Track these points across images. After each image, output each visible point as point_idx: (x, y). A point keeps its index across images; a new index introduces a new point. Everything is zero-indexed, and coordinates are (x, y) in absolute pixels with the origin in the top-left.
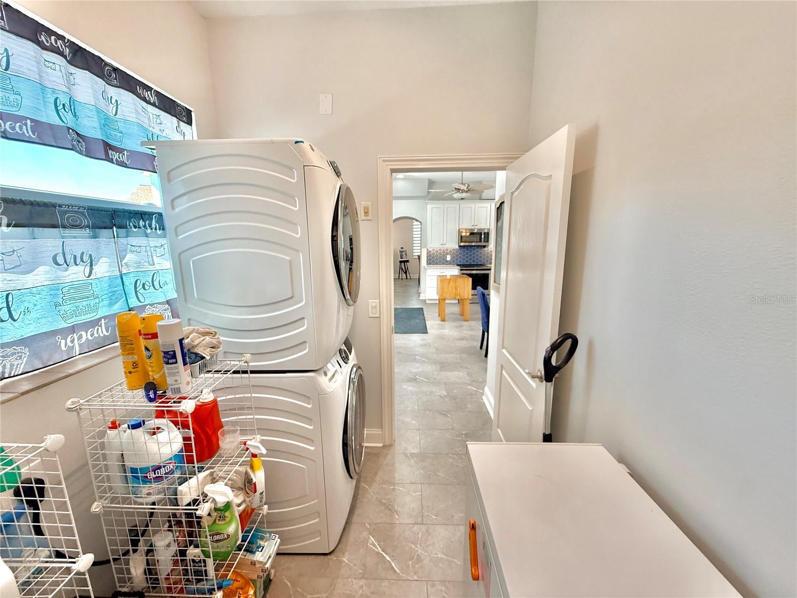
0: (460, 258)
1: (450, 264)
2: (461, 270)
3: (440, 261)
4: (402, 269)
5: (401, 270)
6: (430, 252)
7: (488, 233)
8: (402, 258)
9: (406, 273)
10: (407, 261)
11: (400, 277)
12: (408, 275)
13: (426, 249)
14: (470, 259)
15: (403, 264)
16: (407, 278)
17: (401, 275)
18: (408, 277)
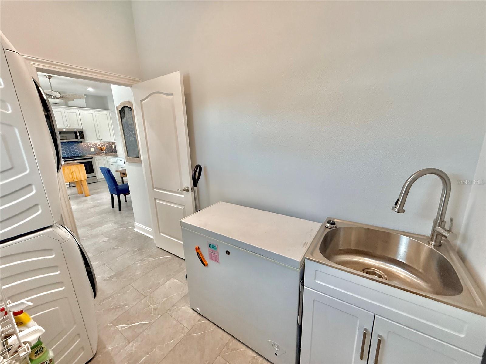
2: (65, 161)
7: (82, 132)
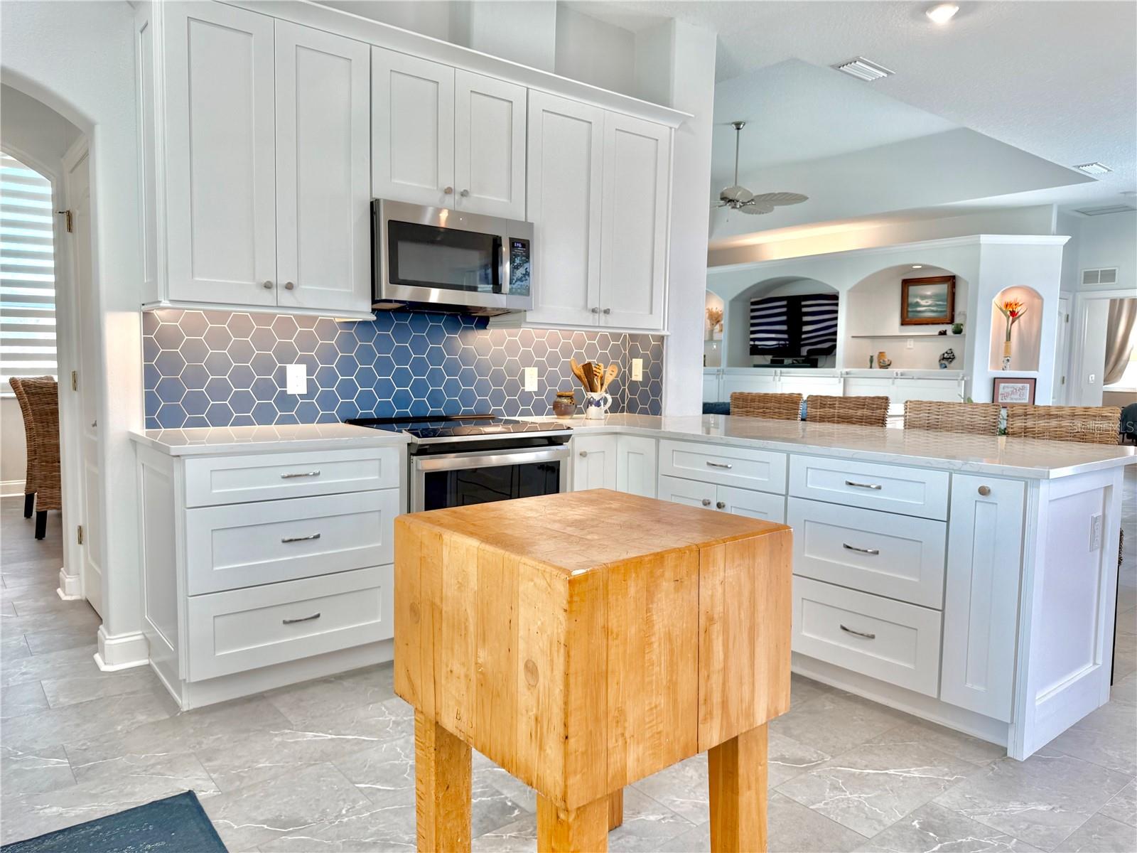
0: (366, 378)
1: (307, 416)
3: (242, 402)
6: (169, 337)
13: (135, 320)
14: (419, 388)
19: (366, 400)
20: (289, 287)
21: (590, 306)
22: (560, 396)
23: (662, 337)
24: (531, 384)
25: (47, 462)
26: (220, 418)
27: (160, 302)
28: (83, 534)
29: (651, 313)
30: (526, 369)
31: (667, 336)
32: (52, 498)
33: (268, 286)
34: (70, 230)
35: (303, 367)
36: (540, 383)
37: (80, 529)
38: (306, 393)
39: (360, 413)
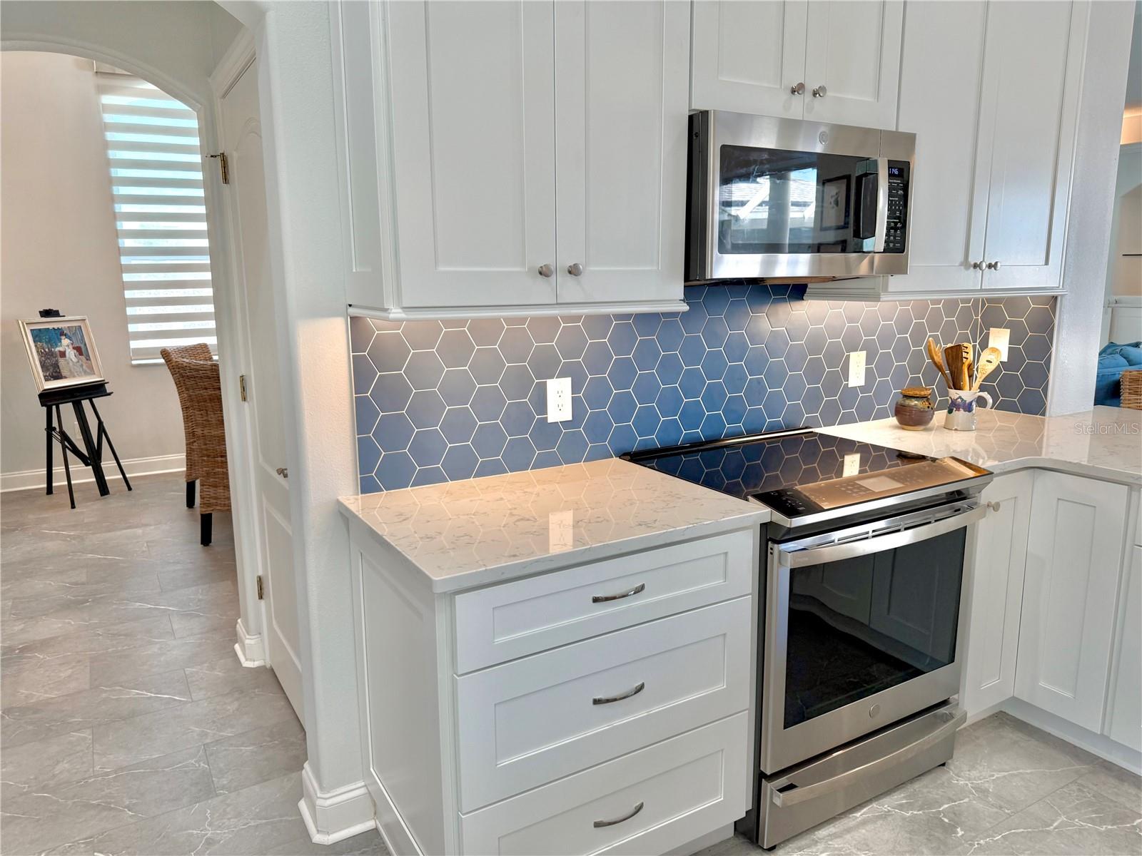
0: (646, 389)
4: (65, 438)
5: (57, 447)
6: (388, 354)
8: (57, 376)
9: (93, 459)
10: (97, 390)
11: (60, 482)
12: (108, 464)
13: (337, 329)
14: (713, 397)
15: (67, 409)
16: (103, 488)
17: (58, 469)
18: (112, 476)
19: (647, 420)
20: (573, 271)
21: (972, 260)
22: (907, 397)
23: (1055, 298)
24: (857, 377)
25: (208, 456)
26: (461, 469)
27: (386, 310)
28: (264, 586)
29: (1047, 263)
30: (851, 354)
31: (1062, 296)
32: (216, 498)
33: (544, 273)
34: (226, 180)
35: (568, 381)
36: (869, 373)
37: (260, 580)
38: (570, 418)
39: (639, 441)
